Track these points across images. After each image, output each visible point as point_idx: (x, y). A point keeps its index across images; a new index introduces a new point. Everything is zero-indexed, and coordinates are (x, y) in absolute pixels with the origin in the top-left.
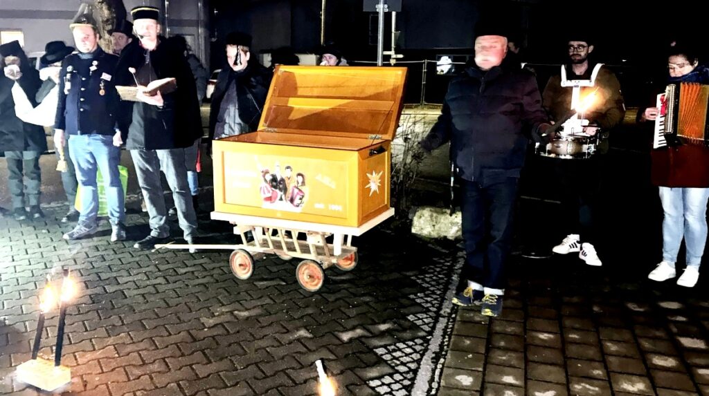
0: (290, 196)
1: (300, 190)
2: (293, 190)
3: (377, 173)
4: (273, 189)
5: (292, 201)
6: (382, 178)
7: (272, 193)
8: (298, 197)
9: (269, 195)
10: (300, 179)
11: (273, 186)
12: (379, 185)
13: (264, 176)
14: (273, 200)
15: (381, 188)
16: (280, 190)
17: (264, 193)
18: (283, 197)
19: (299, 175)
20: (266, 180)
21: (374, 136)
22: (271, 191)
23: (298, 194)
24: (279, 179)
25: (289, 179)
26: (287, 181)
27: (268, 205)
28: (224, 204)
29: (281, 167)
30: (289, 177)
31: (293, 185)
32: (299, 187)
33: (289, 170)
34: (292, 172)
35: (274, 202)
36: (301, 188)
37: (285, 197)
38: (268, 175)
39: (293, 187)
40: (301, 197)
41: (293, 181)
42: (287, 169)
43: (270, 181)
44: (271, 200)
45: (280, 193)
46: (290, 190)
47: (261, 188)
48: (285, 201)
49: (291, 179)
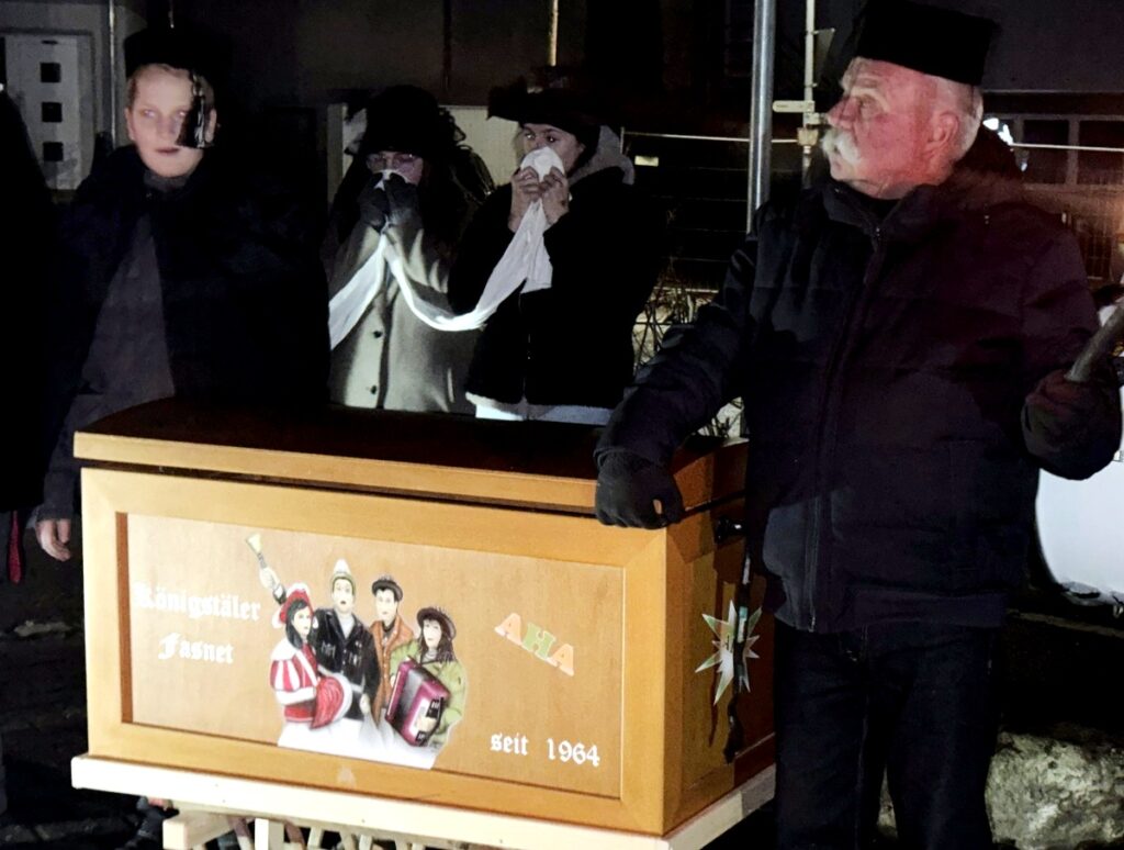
0: (391, 702)
1: (431, 678)
2: (404, 681)
3: (746, 605)
4: (322, 669)
5: (399, 720)
7: (319, 688)
8: (425, 704)
10: (433, 633)
11: (320, 659)
13: (287, 618)
14: (323, 717)
16: (353, 676)
17: (288, 688)
18: (364, 705)
19: (427, 615)
22: (315, 681)
23: (422, 691)
24: (347, 627)
25: (388, 631)
26: (380, 642)
28: (127, 727)
29: (355, 580)
30: (387, 624)
31: (403, 656)
32: (429, 667)
33: (388, 594)
34: (401, 602)
35: (327, 723)
36: (437, 669)
37: (372, 702)
38: (306, 612)
39: (405, 663)
40: (436, 706)
41: (404, 639)
42: (380, 593)
43: (309, 637)
44: (314, 714)
45: (348, 688)
46: (393, 678)
47: (275, 664)
48: (369, 719)
49: (395, 632)
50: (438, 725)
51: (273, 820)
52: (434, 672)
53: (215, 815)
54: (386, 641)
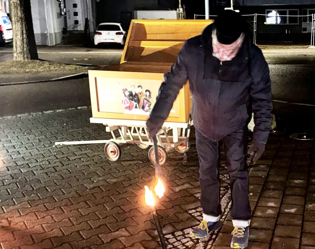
0: (142, 105)
1: (148, 101)
2: (144, 102)
4: (130, 101)
5: (143, 108)
7: (130, 104)
8: (147, 105)
9: (128, 105)
10: (148, 93)
11: (130, 99)
13: (124, 93)
14: (131, 108)
16: (135, 101)
17: (125, 104)
18: (137, 106)
19: (146, 91)
20: (125, 96)
22: (129, 103)
23: (147, 103)
24: (134, 94)
25: (141, 94)
26: (140, 96)
27: (127, 112)
28: (99, 112)
29: (135, 86)
30: (140, 93)
31: (143, 98)
32: (147, 99)
33: (140, 88)
34: (142, 89)
35: (132, 109)
37: (139, 105)
38: (127, 92)
40: (149, 105)
41: (143, 95)
42: (139, 88)
43: (128, 96)
44: (130, 108)
45: (135, 103)
46: (142, 101)
47: (123, 100)
48: (138, 108)
49: (142, 94)
50: (149, 108)
51: (124, 126)
52: (148, 100)
53: (115, 126)
54: (140, 95)
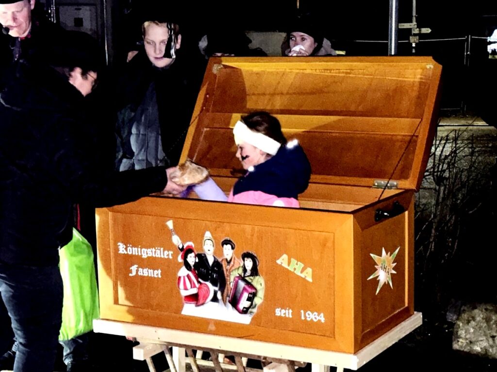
0: (231, 294)
1: (249, 284)
2: (236, 285)
3: (390, 251)
4: (200, 280)
5: (235, 302)
6: (399, 260)
7: (199, 289)
8: (246, 295)
10: (248, 262)
12: (394, 272)
14: (201, 302)
15: (397, 278)
16: (215, 284)
17: (186, 289)
18: (219, 296)
19: (246, 255)
20: (187, 265)
21: (383, 182)
22: (197, 285)
23: (244, 289)
25: (229, 262)
26: (226, 268)
27: (189, 310)
28: (116, 306)
30: (229, 260)
31: (236, 274)
32: (247, 278)
33: (229, 246)
34: (234, 250)
35: (203, 304)
36: (251, 279)
37: (222, 294)
38: (193, 255)
39: (237, 277)
40: (251, 296)
41: (236, 266)
42: (225, 246)
43: (194, 266)
44: (197, 300)
45: (212, 288)
46: (232, 284)
47: (180, 278)
48: (221, 302)
49: (232, 263)
50: (252, 304)
52: (250, 281)
53: (155, 344)
54: (228, 267)
